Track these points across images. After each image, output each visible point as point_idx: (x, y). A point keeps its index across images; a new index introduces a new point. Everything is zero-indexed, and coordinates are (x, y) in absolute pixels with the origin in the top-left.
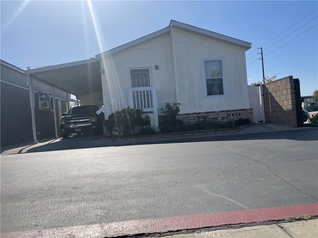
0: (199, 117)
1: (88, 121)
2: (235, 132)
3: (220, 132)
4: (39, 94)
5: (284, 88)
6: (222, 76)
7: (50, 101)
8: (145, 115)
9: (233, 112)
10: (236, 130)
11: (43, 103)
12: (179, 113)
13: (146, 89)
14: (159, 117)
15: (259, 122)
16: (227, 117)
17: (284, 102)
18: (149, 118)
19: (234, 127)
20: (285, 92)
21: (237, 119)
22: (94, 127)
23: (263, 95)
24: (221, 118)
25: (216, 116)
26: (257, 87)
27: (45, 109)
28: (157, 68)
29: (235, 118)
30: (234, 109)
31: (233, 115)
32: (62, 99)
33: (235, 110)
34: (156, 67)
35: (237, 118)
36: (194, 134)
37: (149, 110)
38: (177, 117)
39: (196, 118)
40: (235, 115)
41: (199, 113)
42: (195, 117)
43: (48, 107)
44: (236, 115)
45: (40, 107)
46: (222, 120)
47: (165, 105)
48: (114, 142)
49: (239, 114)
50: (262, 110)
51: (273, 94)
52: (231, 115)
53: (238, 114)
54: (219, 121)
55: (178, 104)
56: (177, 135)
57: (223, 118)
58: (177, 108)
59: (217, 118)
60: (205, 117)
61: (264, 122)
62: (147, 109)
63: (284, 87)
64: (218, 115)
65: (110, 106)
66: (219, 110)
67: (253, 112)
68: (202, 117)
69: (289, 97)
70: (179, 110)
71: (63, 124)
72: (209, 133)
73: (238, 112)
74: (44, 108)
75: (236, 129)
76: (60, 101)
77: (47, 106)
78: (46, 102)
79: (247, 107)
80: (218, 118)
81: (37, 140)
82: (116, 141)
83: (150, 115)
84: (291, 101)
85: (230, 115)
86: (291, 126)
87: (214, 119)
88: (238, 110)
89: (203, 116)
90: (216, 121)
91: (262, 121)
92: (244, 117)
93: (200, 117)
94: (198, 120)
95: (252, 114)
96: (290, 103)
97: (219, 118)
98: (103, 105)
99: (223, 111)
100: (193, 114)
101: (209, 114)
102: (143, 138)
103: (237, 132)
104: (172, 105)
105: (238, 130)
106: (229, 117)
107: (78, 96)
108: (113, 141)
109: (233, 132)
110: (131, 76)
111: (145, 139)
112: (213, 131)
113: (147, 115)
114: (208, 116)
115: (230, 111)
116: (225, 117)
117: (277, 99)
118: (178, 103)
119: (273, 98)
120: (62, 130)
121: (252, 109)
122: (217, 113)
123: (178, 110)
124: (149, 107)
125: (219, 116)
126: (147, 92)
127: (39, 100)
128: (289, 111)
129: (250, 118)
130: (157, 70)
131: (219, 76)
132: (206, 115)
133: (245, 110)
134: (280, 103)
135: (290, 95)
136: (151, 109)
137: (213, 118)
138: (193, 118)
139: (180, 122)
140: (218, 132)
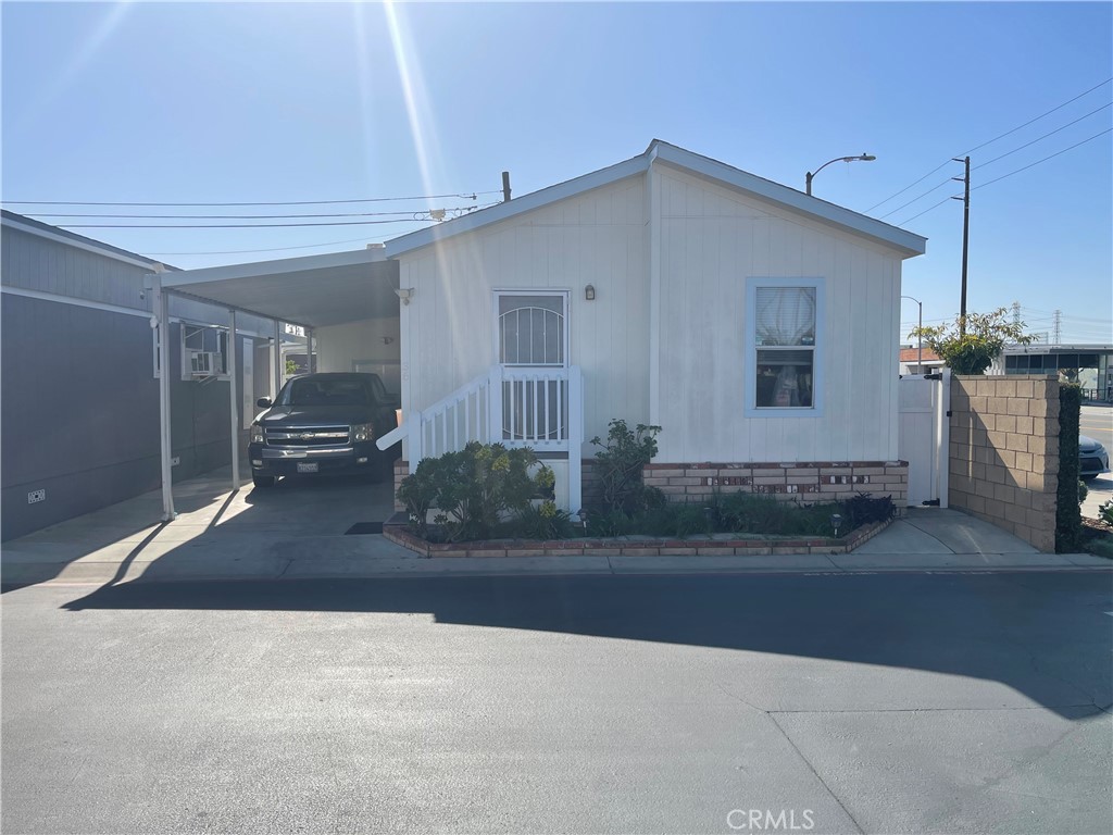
0: (721, 480)
1: (343, 440)
2: (841, 552)
3: (788, 550)
4: (182, 327)
5: (1023, 410)
6: (812, 343)
7: (219, 351)
8: (538, 466)
9: (839, 470)
10: (843, 548)
11: (195, 356)
12: (653, 460)
13: (546, 374)
14: (584, 462)
15: (925, 503)
16: (817, 488)
17: (1020, 457)
18: (551, 476)
19: (838, 536)
20: (1025, 425)
21: (852, 495)
22: (361, 460)
23: (949, 414)
24: (795, 487)
25: (780, 481)
26: (933, 382)
27: (202, 377)
28: (590, 292)
29: (844, 492)
30: (843, 458)
31: (839, 480)
32: (258, 332)
33: (846, 465)
34: (587, 290)
35: (852, 490)
36: (700, 551)
37: (553, 446)
38: (646, 473)
39: (710, 482)
40: (844, 481)
41: (724, 466)
42: (707, 478)
43: (210, 373)
44: (850, 481)
45: (183, 373)
46: (799, 496)
47: (610, 428)
48: (429, 557)
49: (861, 480)
50: (940, 464)
51: (983, 417)
52: (833, 480)
53: (855, 479)
54: (789, 496)
55: (652, 428)
56: (642, 551)
57: (802, 488)
58: (650, 442)
59: (783, 488)
60: (743, 481)
61: (944, 504)
62: (547, 443)
63: (1025, 407)
64: (786, 476)
65: (424, 424)
66: (793, 459)
67: (907, 475)
68: (733, 481)
69: (1040, 446)
70: (656, 450)
71: (258, 442)
72: (750, 550)
73: (858, 471)
74: (198, 373)
75: (844, 544)
76: (251, 341)
77: (207, 368)
78: (206, 356)
79: (890, 454)
80: (785, 486)
81: (173, 510)
82: (437, 553)
83: (556, 466)
84: (1042, 459)
85: (826, 480)
86: (1036, 548)
87: (773, 488)
88: (857, 465)
89: (735, 478)
90: (779, 495)
91: (937, 502)
92: (875, 489)
93: (724, 479)
94: (716, 488)
95: (903, 480)
96: (1040, 467)
97: (789, 488)
98: (400, 408)
99: (805, 465)
100: (701, 466)
101: (756, 472)
102: (524, 552)
103: (847, 552)
104: (632, 426)
105: (849, 548)
106: (824, 487)
107: (312, 328)
108: (425, 553)
109: (833, 553)
110: (501, 318)
111: (535, 555)
112: (766, 545)
113: (544, 469)
114: (752, 478)
115: (828, 465)
116: (809, 486)
117: (997, 441)
118: (653, 424)
119: (981, 431)
120: (255, 462)
121: (905, 464)
122: (786, 469)
123: (650, 448)
124: (553, 436)
125: (790, 480)
126: (553, 384)
127: (183, 345)
128: (1032, 494)
129: (895, 495)
130: (592, 303)
131: (804, 343)
132: (746, 473)
133: (880, 464)
134: (1006, 458)
135: (1043, 441)
136: (559, 443)
137: (769, 486)
138: (699, 481)
139: (656, 497)
140: (782, 550)
